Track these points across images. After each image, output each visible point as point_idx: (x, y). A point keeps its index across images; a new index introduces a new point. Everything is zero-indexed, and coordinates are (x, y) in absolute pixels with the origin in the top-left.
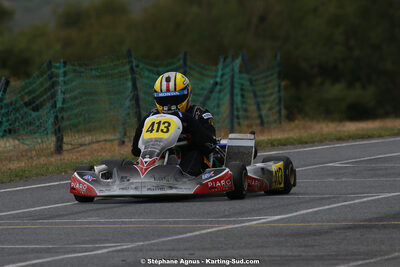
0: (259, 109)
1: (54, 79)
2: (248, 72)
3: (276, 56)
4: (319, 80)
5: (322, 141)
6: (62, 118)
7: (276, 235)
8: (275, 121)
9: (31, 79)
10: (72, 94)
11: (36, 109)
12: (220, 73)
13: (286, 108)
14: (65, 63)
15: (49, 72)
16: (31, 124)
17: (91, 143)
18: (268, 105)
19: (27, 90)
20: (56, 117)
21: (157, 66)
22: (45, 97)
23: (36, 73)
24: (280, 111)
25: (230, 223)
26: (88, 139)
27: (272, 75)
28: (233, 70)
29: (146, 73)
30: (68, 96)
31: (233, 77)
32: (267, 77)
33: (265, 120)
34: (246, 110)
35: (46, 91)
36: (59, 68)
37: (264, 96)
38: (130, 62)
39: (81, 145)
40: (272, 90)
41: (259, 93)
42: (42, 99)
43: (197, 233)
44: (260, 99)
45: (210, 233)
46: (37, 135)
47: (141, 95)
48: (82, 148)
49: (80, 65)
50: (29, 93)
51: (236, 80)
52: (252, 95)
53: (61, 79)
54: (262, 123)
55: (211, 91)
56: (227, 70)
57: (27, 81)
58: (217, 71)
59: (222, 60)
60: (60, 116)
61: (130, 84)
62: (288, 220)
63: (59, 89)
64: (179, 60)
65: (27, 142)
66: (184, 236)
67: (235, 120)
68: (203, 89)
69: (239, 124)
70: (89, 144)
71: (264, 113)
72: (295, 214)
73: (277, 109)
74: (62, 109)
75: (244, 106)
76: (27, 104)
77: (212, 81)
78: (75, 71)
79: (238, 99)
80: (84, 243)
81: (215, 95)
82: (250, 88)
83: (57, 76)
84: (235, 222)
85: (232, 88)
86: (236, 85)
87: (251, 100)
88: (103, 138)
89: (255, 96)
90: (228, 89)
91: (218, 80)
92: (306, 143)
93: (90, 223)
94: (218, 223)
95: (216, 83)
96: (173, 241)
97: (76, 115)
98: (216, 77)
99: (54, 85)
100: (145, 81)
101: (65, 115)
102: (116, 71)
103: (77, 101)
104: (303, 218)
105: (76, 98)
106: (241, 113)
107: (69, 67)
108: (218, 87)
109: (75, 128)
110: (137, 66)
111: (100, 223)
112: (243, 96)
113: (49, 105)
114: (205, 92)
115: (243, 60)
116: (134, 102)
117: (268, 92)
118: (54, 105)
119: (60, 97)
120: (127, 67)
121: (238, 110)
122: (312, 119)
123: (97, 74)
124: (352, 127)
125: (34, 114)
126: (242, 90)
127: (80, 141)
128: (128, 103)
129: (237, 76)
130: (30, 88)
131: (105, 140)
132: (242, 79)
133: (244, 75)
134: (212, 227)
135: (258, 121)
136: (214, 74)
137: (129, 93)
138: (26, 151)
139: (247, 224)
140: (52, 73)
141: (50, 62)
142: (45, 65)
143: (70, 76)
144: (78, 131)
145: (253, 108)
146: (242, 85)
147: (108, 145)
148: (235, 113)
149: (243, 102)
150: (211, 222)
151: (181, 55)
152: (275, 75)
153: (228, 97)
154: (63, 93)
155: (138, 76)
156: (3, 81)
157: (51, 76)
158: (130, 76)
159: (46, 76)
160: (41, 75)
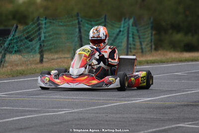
0: (141, 44)
1: (41, 26)
2: (136, 26)
3: (150, 19)
4: (170, 31)
5: (172, 61)
6: (44, 45)
7: (148, 108)
8: (149, 51)
9: (29, 26)
10: (49, 34)
11: (31, 41)
12: (122, 26)
13: (155, 44)
14: (46, 18)
15: (38, 23)
16: (28, 48)
17: (57, 58)
18: (146, 43)
19: (26, 31)
20: (40, 45)
21: (91, 21)
22: (36, 35)
23: (31, 23)
24: (151, 46)
25: (126, 101)
26: (56, 56)
27: (148, 28)
28: (129, 24)
29: (86, 25)
30: (47, 34)
31: (128, 28)
32: (145, 29)
33: (144, 50)
34: (134, 45)
35: (36, 32)
36: (42, 21)
37: (144, 38)
38: (78, 19)
39: (53, 59)
40: (148, 35)
41: (141, 37)
42: (34, 36)
43: (109, 105)
44: (142, 40)
45: (116, 105)
46: (31, 53)
47: (83, 35)
48: (53, 61)
49: (53, 20)
50: (28, 33)
51: (130, 30)
52: (138, 38)
53: (44, 26)
54: (142, 52)
55: (118, 35)
56: (126, 24)
57: (27, 26)
58: (121, 25)
59: (123, 19)
60: (42, 44)
61: (77, 30)
62: (155, 100)
63: (42, 31)
64: (102, 19)
65: (26, 57)
66: (103, 106)
67: (129, 50)
68: (114, 33)
69: (131, 52)
70: (56, 59)
71: (144, 46)
72: (158, 97)
73: (150, 45)
74: (43, 41)
75: (134, 43)
76: (26, 38)
77: (118, 30)
78: (50, 22)
79: (131, 39)
80: (53, 108)
81: (119, 37)
82: (138, 34)
83: (42, 24)
84: (128, 101)
85: (128, 33)
86: (130, 32)
87: (137, 40)
88: (63, 56)
89: (140, 38)
90: (126, 35)
91: (122, 29)
92: (164, 62)
93: (56, 98)
94: (120, 101)
95: (120, 31)
96: (97, 108)
97: (51, 44)
98: (120, 28)
99: (39, 29)
100: (85, 28)
101: (45, 44)
102: (71, 23)
103: (51, 38)
104: (162, 100)
105: (50, 36)
106: (132, 46)
107: (47, 20)
108: (121, 33)
109: (50, 50)
110: (81, 21)
111: (61, 98)
112: (133, 38)
113: (37, 39)
114: (115, 35)
115: (134, 19)
116: (79, 39)
117: (146, 36)
118: (40, 39)
119: (43, 35)
120: (77, 21)
121: (130, 44)
122: (167, 50)
123: (61, 24)
124: (187, 55)
125: (30, 43)
126: (133, 34)
127: (52, 57)
128: (76, 39)
129: (131, 27)
130: (29, 30)
131: (65, 58)
132: (133, 30)
133: (135, 28)
134: (117, 103)
135: (140, 51)
136: (119, 26)
137: (77, 34)
138: (25, 61)
139: (134, 102)
140: (39, 23)
141: (38, 17)
142: (36, 19)
143: (48, 25)
144: (51, 53)
145: (138, 44)
146: (133, 32)
147: (66, 60)
148: (129, 46)
149: (133, 41)
150: (116, 100)
151: (103, 16)
152: (150, 28)
153: (126, 38)
154: (45, 33)
155: (81, 26)
156: (15, 26)
157: (39, 25)
158: (77, 26)
159: (36, 24)
160: (34, 24)
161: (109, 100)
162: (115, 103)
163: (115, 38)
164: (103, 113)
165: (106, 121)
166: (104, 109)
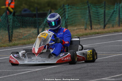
1: (65, 10)
6: (67, 22)
10: (71, 15)
14: (68, 5)
15: (63, 8)
17: (77, 29)
20: (66, 22)
21: (96, 6)
23: (59, 9)
25: (120, 53)
26: (75, 28)
29: (93, 8)
30: (69, 15)
31: (119, 9)
36: (66, 7)
38: (88, 5)
47: (91, 15)
48: (74, 31)
49: (73, 6)
53: (67, 10)
55: (113, 13)
56: (118, 7)
58: (114, 7)
59: (116, 4)
60: (67, 21)
61: (88, 11)
63: (66, 13)
64: (103, 4)
67: (120, 22)
68: (110, 13)
74: (67, 19)
77: (113, 10)
78: (71, 7)
79: (121, 16)
81: (114, 15)
83: (66, 9)
88: (80, 28)
90: (118, 13)
94: (116, 53)
95: (114, 11)
96: (102, 59)
97: (72, 21)
98: (114, 9)
99: (65, 12)
100: (93, 10)
101: (69, 21)
102: (84, 7)
103: (72, 17)
105: (71, 16)
109: (72, 25)
110: (90, 6)
116: (89, 17)
118: (65, 18)
119: (67, 16)
123: (78, 8)
127: (73, 29)
128: (87, 17)
129: (121, 8)
131: (81, 29)
137: (88, 14)
140: (64, 8)
141: (64, 5)
142: (62, 6)
143: (70, 9)
144: (73, 26)
147: (81, 30)
148: (120, 20)
150: (114, 53)
151: (104, 2)
153: (118, 15)
154: (68, 14)
155: (90, 9)
156: (50, 10)
157: (64, 9)
158: (88, 9)
159: (62, 9)
160: (61, 9)
161: (109, 53)
162: (113, 55)
163: (112, 15)
164: (106, 62)
165: (108, 66)
166: (106, 59)
